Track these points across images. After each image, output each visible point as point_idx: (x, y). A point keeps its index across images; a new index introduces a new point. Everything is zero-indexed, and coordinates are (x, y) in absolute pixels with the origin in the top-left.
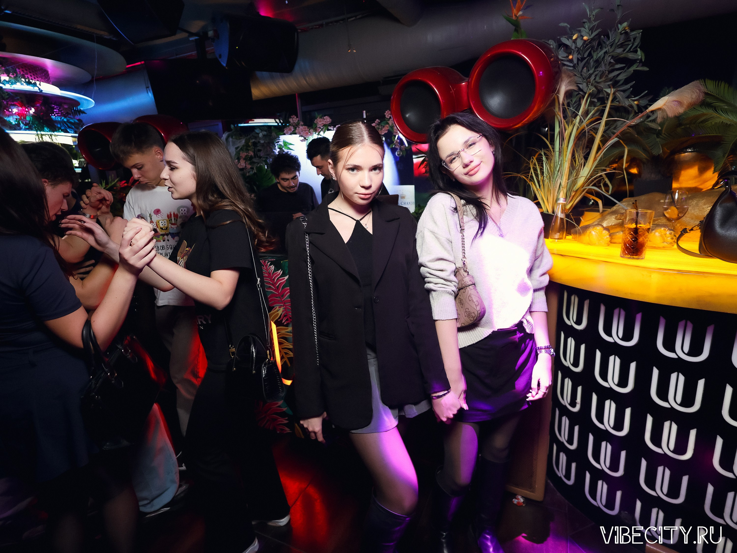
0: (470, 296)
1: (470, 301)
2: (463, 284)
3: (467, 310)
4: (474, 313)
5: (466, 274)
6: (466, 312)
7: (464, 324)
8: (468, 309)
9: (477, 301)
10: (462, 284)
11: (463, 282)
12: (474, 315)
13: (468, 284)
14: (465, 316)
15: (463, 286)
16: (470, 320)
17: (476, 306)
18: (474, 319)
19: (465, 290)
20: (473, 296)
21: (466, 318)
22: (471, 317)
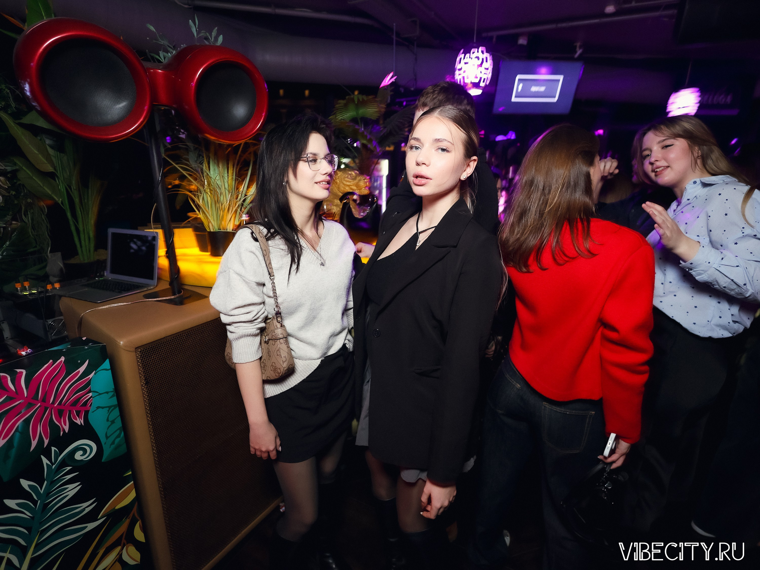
0: (278, 350)
1: (278, 355)
2: (274, 336)
3: (273, 364)
4: (279, 369)
5: (279, 325)
6: (272, 365)
7: (269, 377)
8: (275, 363)
9: (285, 357)
10: (272, 336)
11: (273, 334)
12: (279, 372)
13: (278, 337)
14: (271, 370)
15: (273, 338)
16: (275, 375)
17: (283, 362)
18: (279, 375)
19: (275, 343)
20: (281, 351)
21: (272, 372)
22: (277, 373)
